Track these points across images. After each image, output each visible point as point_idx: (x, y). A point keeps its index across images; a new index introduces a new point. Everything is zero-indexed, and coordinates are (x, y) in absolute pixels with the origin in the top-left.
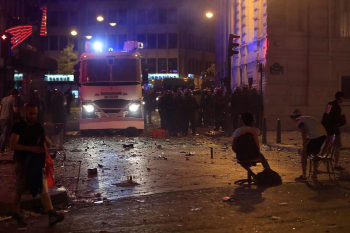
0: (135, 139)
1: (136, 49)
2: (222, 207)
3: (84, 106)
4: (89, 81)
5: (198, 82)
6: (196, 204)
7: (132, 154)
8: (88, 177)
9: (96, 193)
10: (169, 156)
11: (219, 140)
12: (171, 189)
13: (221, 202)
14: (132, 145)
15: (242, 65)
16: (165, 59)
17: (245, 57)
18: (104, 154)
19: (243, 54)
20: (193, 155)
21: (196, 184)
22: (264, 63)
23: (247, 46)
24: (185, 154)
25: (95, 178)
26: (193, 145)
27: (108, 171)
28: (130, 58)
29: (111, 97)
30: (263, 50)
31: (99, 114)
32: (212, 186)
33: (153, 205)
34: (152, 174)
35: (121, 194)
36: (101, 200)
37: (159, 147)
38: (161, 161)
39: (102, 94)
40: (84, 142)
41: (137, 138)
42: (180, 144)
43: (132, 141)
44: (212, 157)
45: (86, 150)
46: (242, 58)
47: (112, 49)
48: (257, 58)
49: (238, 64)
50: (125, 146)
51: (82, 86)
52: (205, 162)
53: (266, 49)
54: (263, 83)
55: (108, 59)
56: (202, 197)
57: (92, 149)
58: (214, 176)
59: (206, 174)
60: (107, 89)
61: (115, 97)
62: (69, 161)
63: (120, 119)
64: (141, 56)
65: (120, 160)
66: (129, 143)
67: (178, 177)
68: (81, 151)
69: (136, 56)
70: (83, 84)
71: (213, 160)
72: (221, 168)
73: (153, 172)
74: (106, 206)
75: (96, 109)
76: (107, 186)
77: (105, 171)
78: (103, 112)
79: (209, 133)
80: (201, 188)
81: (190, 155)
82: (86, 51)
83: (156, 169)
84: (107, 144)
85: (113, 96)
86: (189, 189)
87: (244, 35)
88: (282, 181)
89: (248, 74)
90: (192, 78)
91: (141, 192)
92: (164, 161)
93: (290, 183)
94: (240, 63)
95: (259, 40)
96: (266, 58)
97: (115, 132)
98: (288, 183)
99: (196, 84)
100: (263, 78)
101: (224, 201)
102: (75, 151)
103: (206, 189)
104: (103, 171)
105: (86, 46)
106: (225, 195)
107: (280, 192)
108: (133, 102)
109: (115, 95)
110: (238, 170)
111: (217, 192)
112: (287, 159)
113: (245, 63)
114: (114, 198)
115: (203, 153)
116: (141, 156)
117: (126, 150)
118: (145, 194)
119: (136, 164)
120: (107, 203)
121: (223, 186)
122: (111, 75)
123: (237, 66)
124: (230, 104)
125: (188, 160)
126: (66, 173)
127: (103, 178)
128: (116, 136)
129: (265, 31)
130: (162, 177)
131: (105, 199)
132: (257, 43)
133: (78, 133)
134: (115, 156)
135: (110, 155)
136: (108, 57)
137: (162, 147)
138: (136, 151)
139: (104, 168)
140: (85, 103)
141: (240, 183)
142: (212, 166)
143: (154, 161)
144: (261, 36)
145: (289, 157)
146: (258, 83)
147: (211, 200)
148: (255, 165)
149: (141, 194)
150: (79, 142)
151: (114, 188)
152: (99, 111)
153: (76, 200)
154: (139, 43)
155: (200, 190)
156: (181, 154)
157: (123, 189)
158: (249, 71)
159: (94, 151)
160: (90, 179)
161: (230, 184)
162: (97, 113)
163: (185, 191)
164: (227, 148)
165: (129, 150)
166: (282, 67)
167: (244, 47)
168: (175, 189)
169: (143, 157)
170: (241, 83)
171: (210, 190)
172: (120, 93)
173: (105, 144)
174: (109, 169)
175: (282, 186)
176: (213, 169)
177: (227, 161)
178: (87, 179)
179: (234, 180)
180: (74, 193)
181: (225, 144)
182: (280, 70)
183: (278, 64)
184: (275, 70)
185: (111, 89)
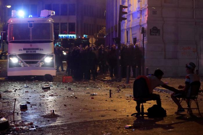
0: (50, 83)
1: (50, 15)
2: (126, 133)
3: (11, 58)
4: (14, 39)
5: (92, 41)
6: (106, 130)
7: (50, 94)
8: (21, 111)
9: (29, 123)
10: (78, 95)
11: (112, 84)
12: (85, 119)
13: (124, 129)
14: (49, 88)
15: (128, 28)
16: (66, 23)
17: (131, 22)
18: (29, 94)
19: (129, 20)
20: (96, 95)
21: (102, 116)
22: (145, 26)
23: (132, 14)
24: (90, 94)
25: (26, 111)
26: (94, 88)
27: (35, 107)
28: (45, 22)
29: (31, 52)
30: (144, 17)
31: (22, 64)
32: (116, 118)
33: (74, 131)
34: (69, 109)
35: (48, 123)
36: (34, 128)
37: (70, 89)
38: (73, 99)
39: (24, 49)
40: (12, 85)
41: (51, 83)
42: (84, 87)
43: (48, 85)
44: (110, 97)
45: (15, 91)
46: (129, 23)
47: (32, 16)
48: (140, 23)
49: (125, 28)
50: (43, 89)
51: (9, 43)
52: (106, 100)
53: (147, 16)
54: (145, 42)
55: (28, 23)
56: (109, 125)
57: (19, 91)
58: (115, 110)
59: (109, 109)
60: (28, 46)
61: (34, 52)
62: (4, 99)
63: (38, 68)
64: (53, 22)
65: (42, 98)
66: (46, 86)
67: (88, 111)
68: (11, 92)
69: (50, 21)
70: (10, 42)
71: (112, 99)
72: (119, 104)
73: (69, 107)
74: (39, 132)
75: (20, 60)
76: (37, 117)
77: (32, 106)
78: (25, 63)
79: (105, 79)
80: (108, 119)
81: (94, 95)
82: (12, 17)
83: (70, 105)
84: (29, 86)
85: (33, 51)
86: (99, 119)
87: (130, 5)
88: (166, 114)
89: (132, 35)
90: (87, 37)
91: (63, 121)
92: (75, 99)
93: (172, 115)
94: (127, 26)
95: (142, 9)
96: (147, 23)
97: (33, 78)
98: (171, 115)
99: (90, 42)
100: (144, 38)
101: (127, 128)
102: (7, 91)
103: (111, 120)
104: (31, 107)
105: (12, 13)
106: (126, 124)
107: (166, 122)
108: (48, 55)
109: (34, 50)
110: (131, 106)
111: (120, 122)
112: (166, 98)
113: (130, 27)
114: (43, 126)
115: (103, 93)
116: (57, 95)
117: (45, 91)
118: (66, 123)
119: (55, 102)
120: (40, 130)
121: (123, 117)
122: (31, 35)
123: (125, 29)
124: (120, 57)
125: (93, 98)
126: (4, 108)
127: (32, 111)
128: (35, 81)
129: (146, 3)
130: (76, 111)
131: (36, 127)
132: (140, 12)
133: (5, 79)
134: (38, 95)
135: (34, 95)
136: (29, 21)
137: (72, 89)
138: (53, 92)
139: (32, 104)
140: (11, 56)
141: (136, 115)
142: (111, 103)
143: (67, 99)
144: (143, 6)
145: (167, 97)
146: (141, 42)
147: (117, 127)
148: (145, 102)
149: (63, 123)
150: (9, 85)
151: (42, 118)
152: (22, 62)
153: (15, 128)
154: (52, 12)
155: (107, 120)
156: (87, 95)
157: (49, 119)
158: (134, 33)
159: (21, 91)
160: (22, 112)
161: (128, 116)
162: (20, 64)
163: (96, 121)
164: (120, 90)
165: (47, 91)
166: (159, 30)
167: (130, 14)
168: (89, 120)
169: (59, 96)
170: (127, 42)
171: (115, 121)
172: (38, 49)
173: (28, 87)
174: (35, 105)
175: (167, 118)
176: (113, 105)
177: (122, 100)
178: (20, 112)
179: (131, 113)
180: (13, 123)
181: (118, 87)
182: (157, 32)
183: (156, 27)
184: (154, 32)
185: (31, 46)
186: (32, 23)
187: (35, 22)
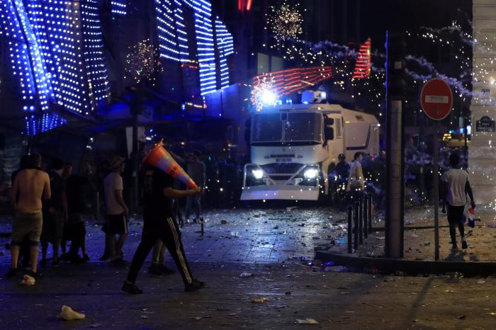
29: (284, 160)
39: (273, 156)
55: (281, 113)
60: (278, 150)
61: (288, 160)
63: (291, 187)
70: (252, 145)
75: (265, 174)
78: (271, 178)
108: (311, 167)
122: (283, 133)
136: (281, 110)
162: (265, 180)
166: (493, 122)
172: (294, 156)
182: (490, 126)
183: (487, 117)
184: (483, 126)
185: (284, 150)
186: (287, 113)
187: (291, 112)
